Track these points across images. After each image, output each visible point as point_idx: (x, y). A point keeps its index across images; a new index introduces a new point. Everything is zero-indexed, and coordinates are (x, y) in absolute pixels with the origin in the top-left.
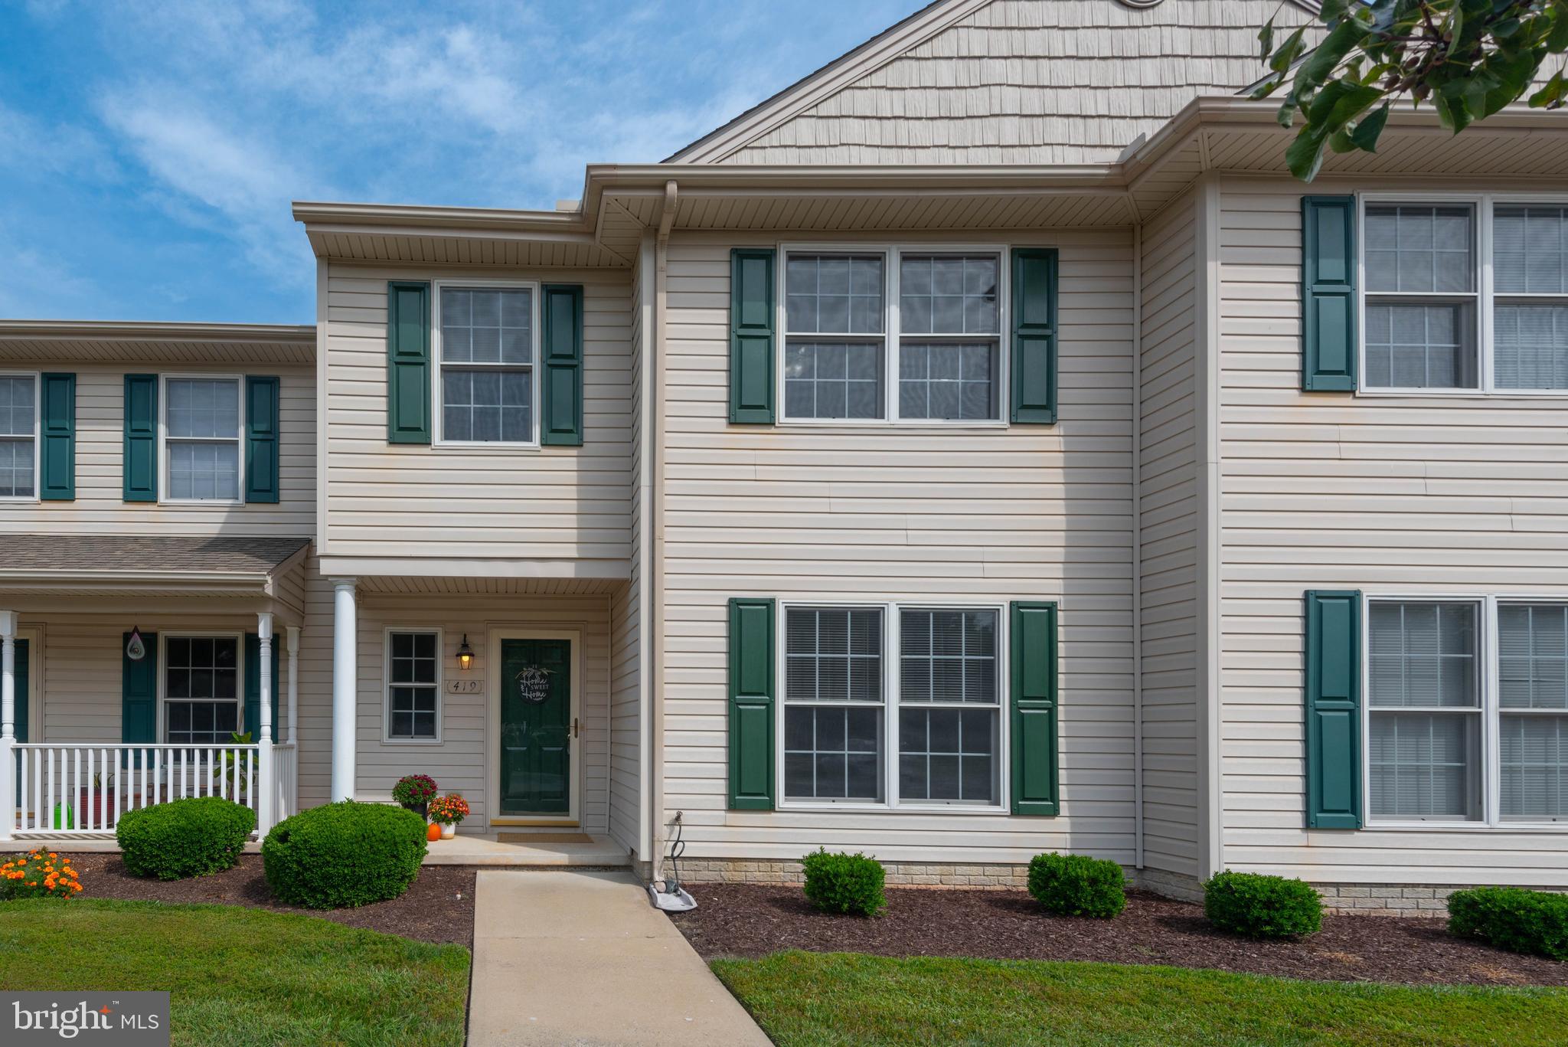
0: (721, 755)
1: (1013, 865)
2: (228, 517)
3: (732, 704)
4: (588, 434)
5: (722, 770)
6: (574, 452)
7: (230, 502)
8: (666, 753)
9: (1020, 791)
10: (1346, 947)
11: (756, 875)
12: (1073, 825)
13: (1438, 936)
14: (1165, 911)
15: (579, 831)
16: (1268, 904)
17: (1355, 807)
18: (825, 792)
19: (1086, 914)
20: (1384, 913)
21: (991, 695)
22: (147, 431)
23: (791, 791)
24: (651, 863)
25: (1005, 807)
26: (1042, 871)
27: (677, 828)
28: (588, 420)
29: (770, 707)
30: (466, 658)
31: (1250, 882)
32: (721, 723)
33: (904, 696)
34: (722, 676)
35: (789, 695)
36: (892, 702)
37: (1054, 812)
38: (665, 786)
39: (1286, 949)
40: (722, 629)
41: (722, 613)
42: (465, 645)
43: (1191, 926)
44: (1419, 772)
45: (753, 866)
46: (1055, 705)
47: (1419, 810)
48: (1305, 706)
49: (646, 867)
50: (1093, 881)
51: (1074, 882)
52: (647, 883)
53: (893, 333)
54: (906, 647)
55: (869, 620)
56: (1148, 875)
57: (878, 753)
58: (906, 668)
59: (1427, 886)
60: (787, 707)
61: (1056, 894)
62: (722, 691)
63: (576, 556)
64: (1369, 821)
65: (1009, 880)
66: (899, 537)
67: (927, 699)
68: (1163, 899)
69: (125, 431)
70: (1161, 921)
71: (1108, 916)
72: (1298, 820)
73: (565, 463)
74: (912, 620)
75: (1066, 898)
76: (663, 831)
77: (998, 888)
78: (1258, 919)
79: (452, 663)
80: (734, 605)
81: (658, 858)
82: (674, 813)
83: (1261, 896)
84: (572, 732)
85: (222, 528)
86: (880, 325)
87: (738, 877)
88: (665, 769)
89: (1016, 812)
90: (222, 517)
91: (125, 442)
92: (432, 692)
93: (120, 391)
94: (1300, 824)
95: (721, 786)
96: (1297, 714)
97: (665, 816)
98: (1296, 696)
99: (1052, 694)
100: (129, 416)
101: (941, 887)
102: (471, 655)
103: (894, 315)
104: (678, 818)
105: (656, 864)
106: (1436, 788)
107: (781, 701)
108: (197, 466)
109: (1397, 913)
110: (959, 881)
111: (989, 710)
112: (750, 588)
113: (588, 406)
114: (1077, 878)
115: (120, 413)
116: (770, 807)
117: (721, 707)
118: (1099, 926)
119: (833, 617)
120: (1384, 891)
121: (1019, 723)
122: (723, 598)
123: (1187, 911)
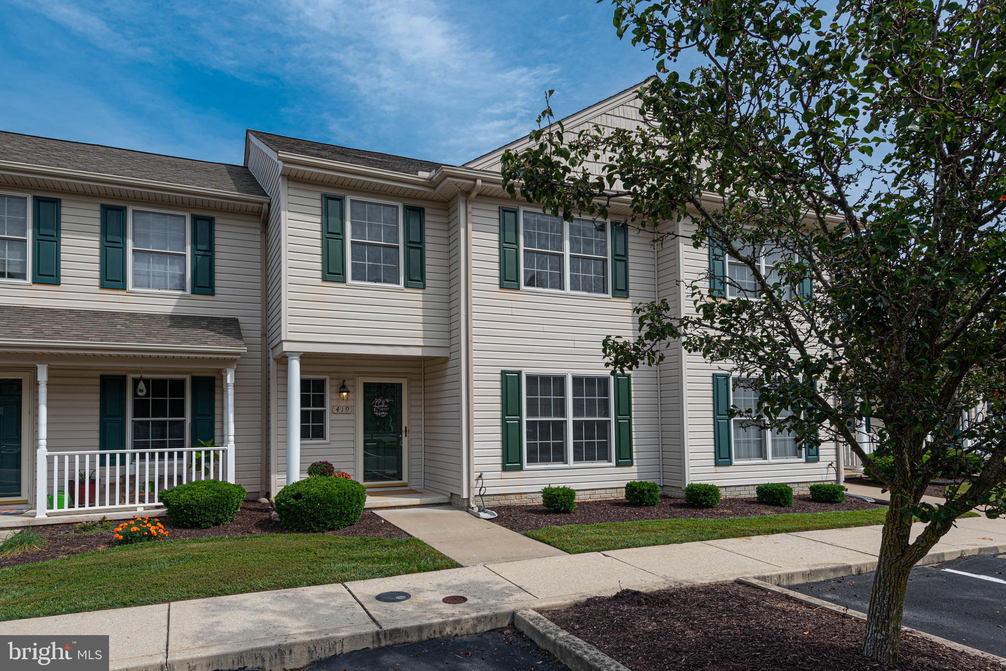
0: (499, 445)
1: (617, 488)
2: (178, 302)
3: (503, 420)
4: (428, 283)
5: (499, 452)
6: (421, 291)
7: (180, 292)
8: (475, 445)
9: (619, 456)
10: (727, 508)
11: (515, 501)
12: (638, 469)
13: (753, 502)
14: (672, 502)
15: (408, 488)
16: (704, 494)
17: (730, 457)
18: (543, 460)
19: (647, 505)
20: (740, 497)
21: (607, 414)
22: (119, 243)
23: (530, 461)
24: (468, 499)
25: (613, 463)
26: (631, 489)
27: (480, 481)
28: (428, 276)
29: (520, 421)
30: (345, 394)
31: (698, 486)
32: (499, 429)
33: (575, 415)
34: (499, 407)
35: (528, 415)
36: (570, 418)
37: (631, 464)
38: (475, 460)
39: (710, 510)
40: (498, 385)
41: (498, 377)
42: (343, 386)
43: (681, 506)
44: (749, 442)
45: (513, 497)
46: (631, 418)
47: (749, 457)
48: (714, 418)
49: (466, 501)
50: (649, 491)
51: (642, 492)
52: (468, 509)
53: (567, 253)
54: (575, 394)
55: (560, 380)
56: (665, 488)
57: (564, 441)
58: (575, 402)
59: (752, 485)
60: (527, 422)
61: (637, 497)
62: (499, 414)
63: (422, 344)
64: (734, 462)
65: (615, 495)
66: (571, 344)
67: (583, 416)
68: (670, 498)
69: (101, 241)
70: (671, 505)
71: (654, 505)
72: (712, 462)
73: (416, 297)
74: (577, 380)
75: (640, 499)
76: (473, 483)
77: (612, 499)
78: (702, 500)
79: (335, 396)
80: (503, 373)
81: (472, 496)
82: (479, 474)
83: (702, 491)
84: (404, 434)
85: (174, 309)
86: (561, 248)
87: (507, 503)
88: (475, 452)
89: (618, 465)
90: (174, 302)
91: (101, 249)
92: (322, 413)
93: (98, 214)
94: (713, 464)
95: (499, 460)
96: (711, 421)
97: (474, 476)
98: (711, 414)
99: (630, 414)
100: (105, 232)
101: (590, 500)
102: (348, 392)
103: (567, 244)
104: (480, 476)
105: (471, 499)
106: (754, 448)
107: (525, 419)
108: (155, 268)
109: (743, 497)
110: (597, 497)
111: (606, 421)
112: (511, 365)
113: (428, 269)
114: (644, 490)
115: (98, 229)
116: (521, 469)
117: (499, 422)
118: (651, 508)
119: (545, 379)
120: (739, 488)
121: (618, 426)
122: (498, 370)
123: (679, 501)
